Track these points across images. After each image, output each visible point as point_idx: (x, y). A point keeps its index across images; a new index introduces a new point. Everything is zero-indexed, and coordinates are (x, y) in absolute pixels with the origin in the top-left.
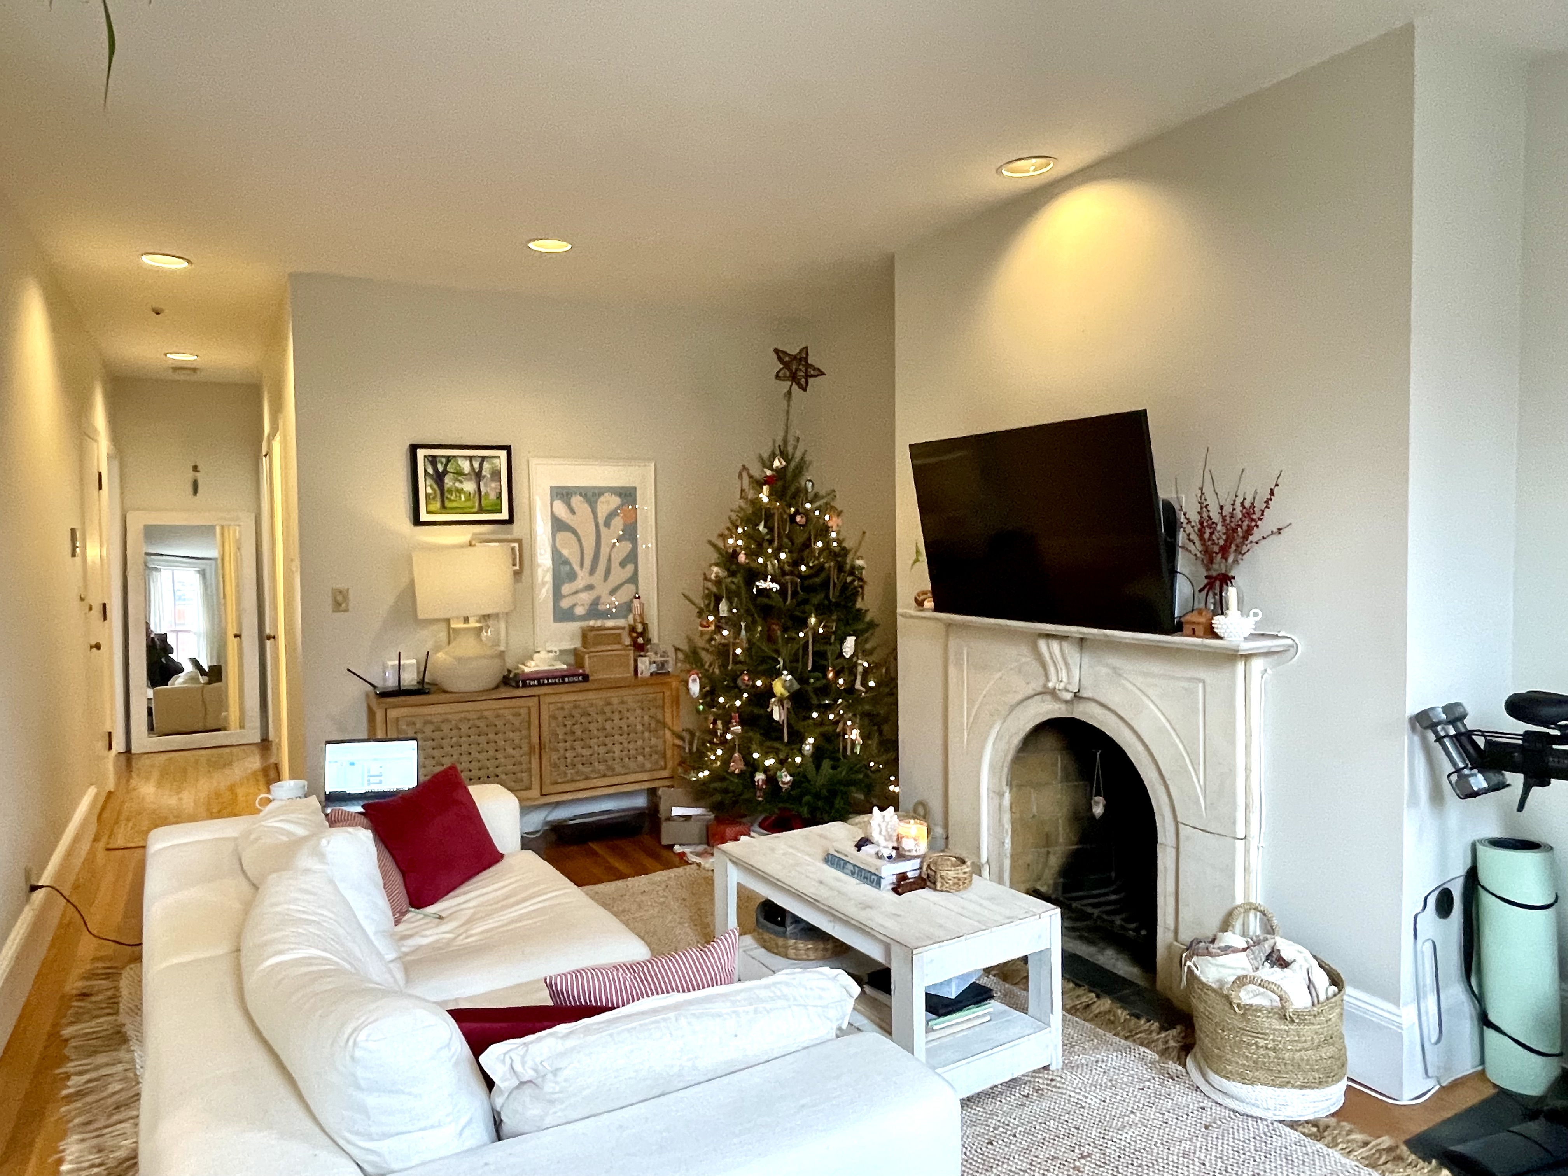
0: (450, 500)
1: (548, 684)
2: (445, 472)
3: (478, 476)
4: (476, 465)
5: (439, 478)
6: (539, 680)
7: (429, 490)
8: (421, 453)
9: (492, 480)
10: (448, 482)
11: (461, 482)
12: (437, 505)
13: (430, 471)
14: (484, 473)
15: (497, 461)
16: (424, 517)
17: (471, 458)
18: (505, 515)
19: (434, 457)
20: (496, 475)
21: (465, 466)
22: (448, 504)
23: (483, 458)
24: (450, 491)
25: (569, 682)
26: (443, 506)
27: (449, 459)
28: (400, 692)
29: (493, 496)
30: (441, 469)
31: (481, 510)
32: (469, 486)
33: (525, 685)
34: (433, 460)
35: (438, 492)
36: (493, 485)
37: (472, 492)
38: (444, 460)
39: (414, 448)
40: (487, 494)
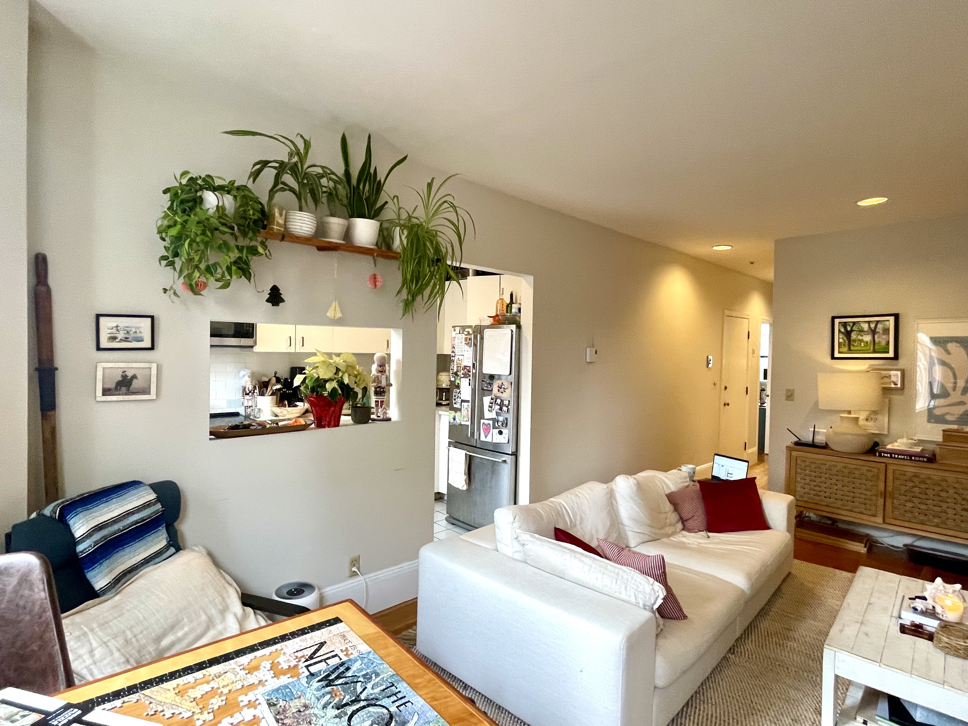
0: (854, 345)
1: (898, 458)
2: (852, 331)
3: (873, 332)
4: (873, 326)
5: (848, 334)
6: (891, 454)
7: (841, 340)
8: (837, 321)
9: (884, 334)
10: (853, 336)
11: (862, 336)
12: (845, 349)
13: (843, 330)
14: (877, 330)
15: (887, 323)
16: (837, 355)
17: (869, 322)
18: (891, 354)
19: (845, 323)
20: (886, 331)
21: (865, 327)
22: (852, 348)
23: (878, 322)
24: (855, 341)
25: (915, 460)
26: (850, 349)
27: (854, 323)
28: (813, 445)
29: (883, 343)
30: (849, 329)
31: (875, 352)
32: (868, 338)
33: (880, 456)
34: (845, 325)
35: (847, 342)
36: (884, 337)
37: (869, 341)
38: (851, 324)
39: (833, 318)
40: (879, 342)
